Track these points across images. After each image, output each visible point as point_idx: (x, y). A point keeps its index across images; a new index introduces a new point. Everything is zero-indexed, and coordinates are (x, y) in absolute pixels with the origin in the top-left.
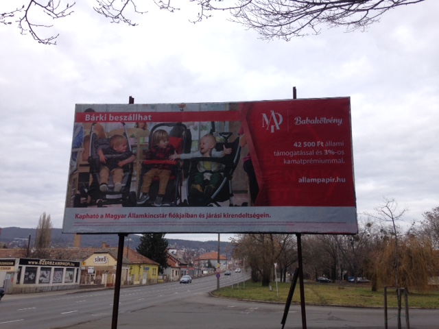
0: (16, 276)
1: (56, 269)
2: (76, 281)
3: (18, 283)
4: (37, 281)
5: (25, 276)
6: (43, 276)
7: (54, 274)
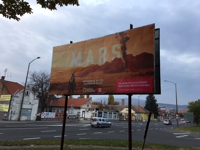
0: (95, 115)
1: (109, 113)
2: (118, 118)
4: (103, 117)
5: (98, 115)
7: (109, 115)
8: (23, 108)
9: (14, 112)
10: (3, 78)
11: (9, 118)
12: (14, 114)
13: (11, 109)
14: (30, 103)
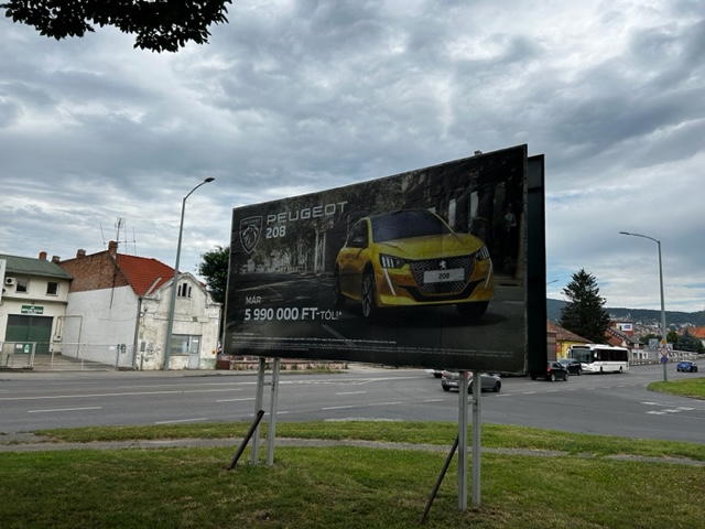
8: (174, 332)
9: (151, 345)
10: (113, 245)
11: (138, 362)
12: (150, 351)
13: (142, 337)
14: (195, 319)
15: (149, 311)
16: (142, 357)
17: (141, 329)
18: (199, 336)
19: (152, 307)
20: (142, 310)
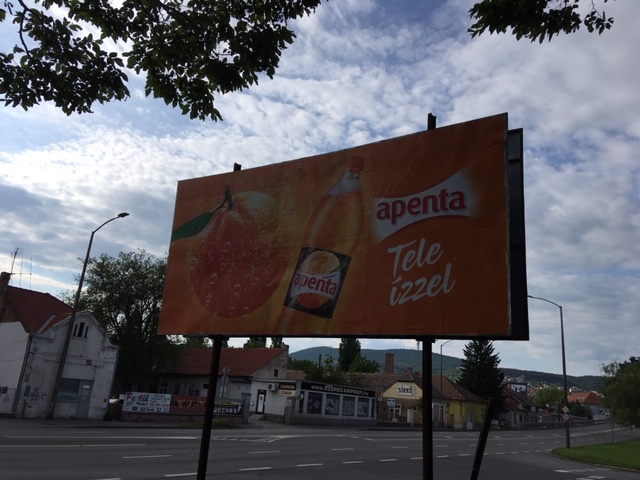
0: (297, 403)
1: (345, 398)
3: (301, 411)
4: (323, 411)
5: (309, 404)
6: (330, 405)
7: (344, 404)
8: (64, 376)
9: (36, 390)
10: (5, 277)
11: (20, 408)
12: (35, 396)
13: (27, 380)
14: (89, 363)
15: (39, 351)
16: (25, 402)
17: (27, 371)
18: (91, 382)
19: (43, 347)
20: (32, 350)
